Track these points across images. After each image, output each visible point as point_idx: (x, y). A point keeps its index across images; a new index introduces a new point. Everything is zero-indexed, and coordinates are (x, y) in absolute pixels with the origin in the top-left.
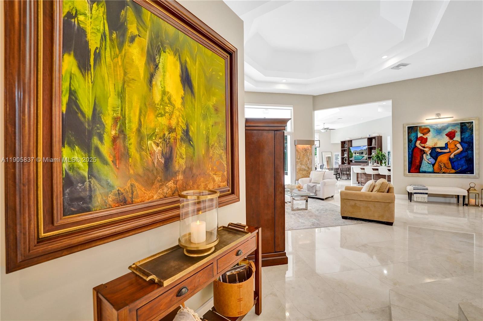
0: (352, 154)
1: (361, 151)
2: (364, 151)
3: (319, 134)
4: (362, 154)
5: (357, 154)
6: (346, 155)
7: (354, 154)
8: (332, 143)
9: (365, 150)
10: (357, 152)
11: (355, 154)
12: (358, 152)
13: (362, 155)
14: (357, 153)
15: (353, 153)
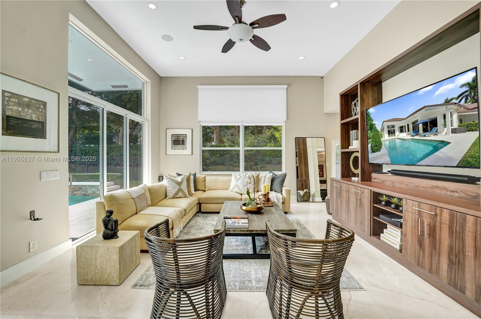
0: (378, 136)
1: (421, 117)
2: (443, 109)
3: (286, 86)
4: (425, 130)
5: (397, 133)
6: (355, 145)
7: (386, 137)
8: (325, 112)
9: (448, 102)
10: (398, 125)
11: (391, 132)
12: (402, 124)
13: (432, 137)
14: (402, 130)
15: (383, 129)
